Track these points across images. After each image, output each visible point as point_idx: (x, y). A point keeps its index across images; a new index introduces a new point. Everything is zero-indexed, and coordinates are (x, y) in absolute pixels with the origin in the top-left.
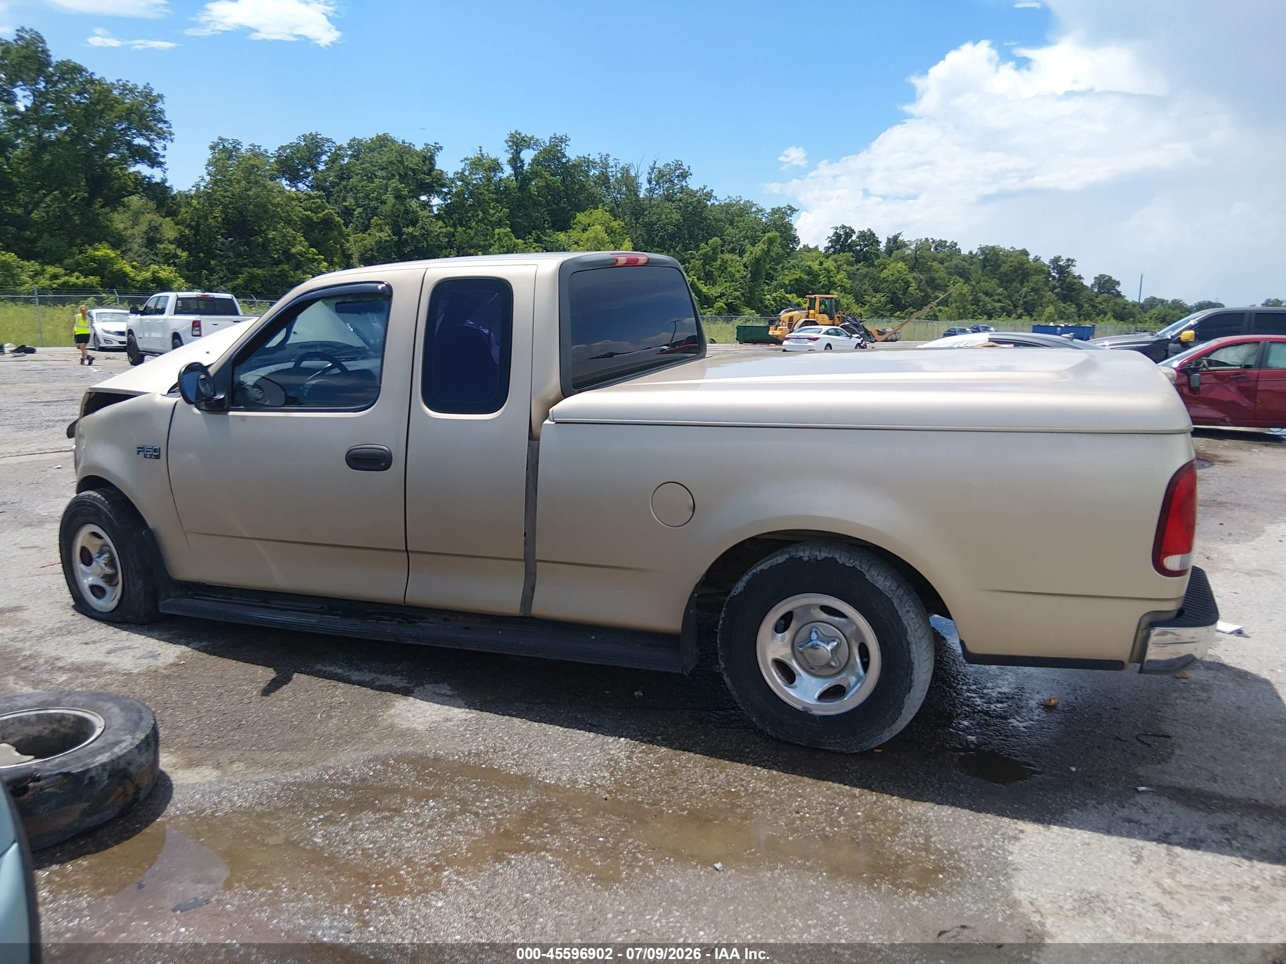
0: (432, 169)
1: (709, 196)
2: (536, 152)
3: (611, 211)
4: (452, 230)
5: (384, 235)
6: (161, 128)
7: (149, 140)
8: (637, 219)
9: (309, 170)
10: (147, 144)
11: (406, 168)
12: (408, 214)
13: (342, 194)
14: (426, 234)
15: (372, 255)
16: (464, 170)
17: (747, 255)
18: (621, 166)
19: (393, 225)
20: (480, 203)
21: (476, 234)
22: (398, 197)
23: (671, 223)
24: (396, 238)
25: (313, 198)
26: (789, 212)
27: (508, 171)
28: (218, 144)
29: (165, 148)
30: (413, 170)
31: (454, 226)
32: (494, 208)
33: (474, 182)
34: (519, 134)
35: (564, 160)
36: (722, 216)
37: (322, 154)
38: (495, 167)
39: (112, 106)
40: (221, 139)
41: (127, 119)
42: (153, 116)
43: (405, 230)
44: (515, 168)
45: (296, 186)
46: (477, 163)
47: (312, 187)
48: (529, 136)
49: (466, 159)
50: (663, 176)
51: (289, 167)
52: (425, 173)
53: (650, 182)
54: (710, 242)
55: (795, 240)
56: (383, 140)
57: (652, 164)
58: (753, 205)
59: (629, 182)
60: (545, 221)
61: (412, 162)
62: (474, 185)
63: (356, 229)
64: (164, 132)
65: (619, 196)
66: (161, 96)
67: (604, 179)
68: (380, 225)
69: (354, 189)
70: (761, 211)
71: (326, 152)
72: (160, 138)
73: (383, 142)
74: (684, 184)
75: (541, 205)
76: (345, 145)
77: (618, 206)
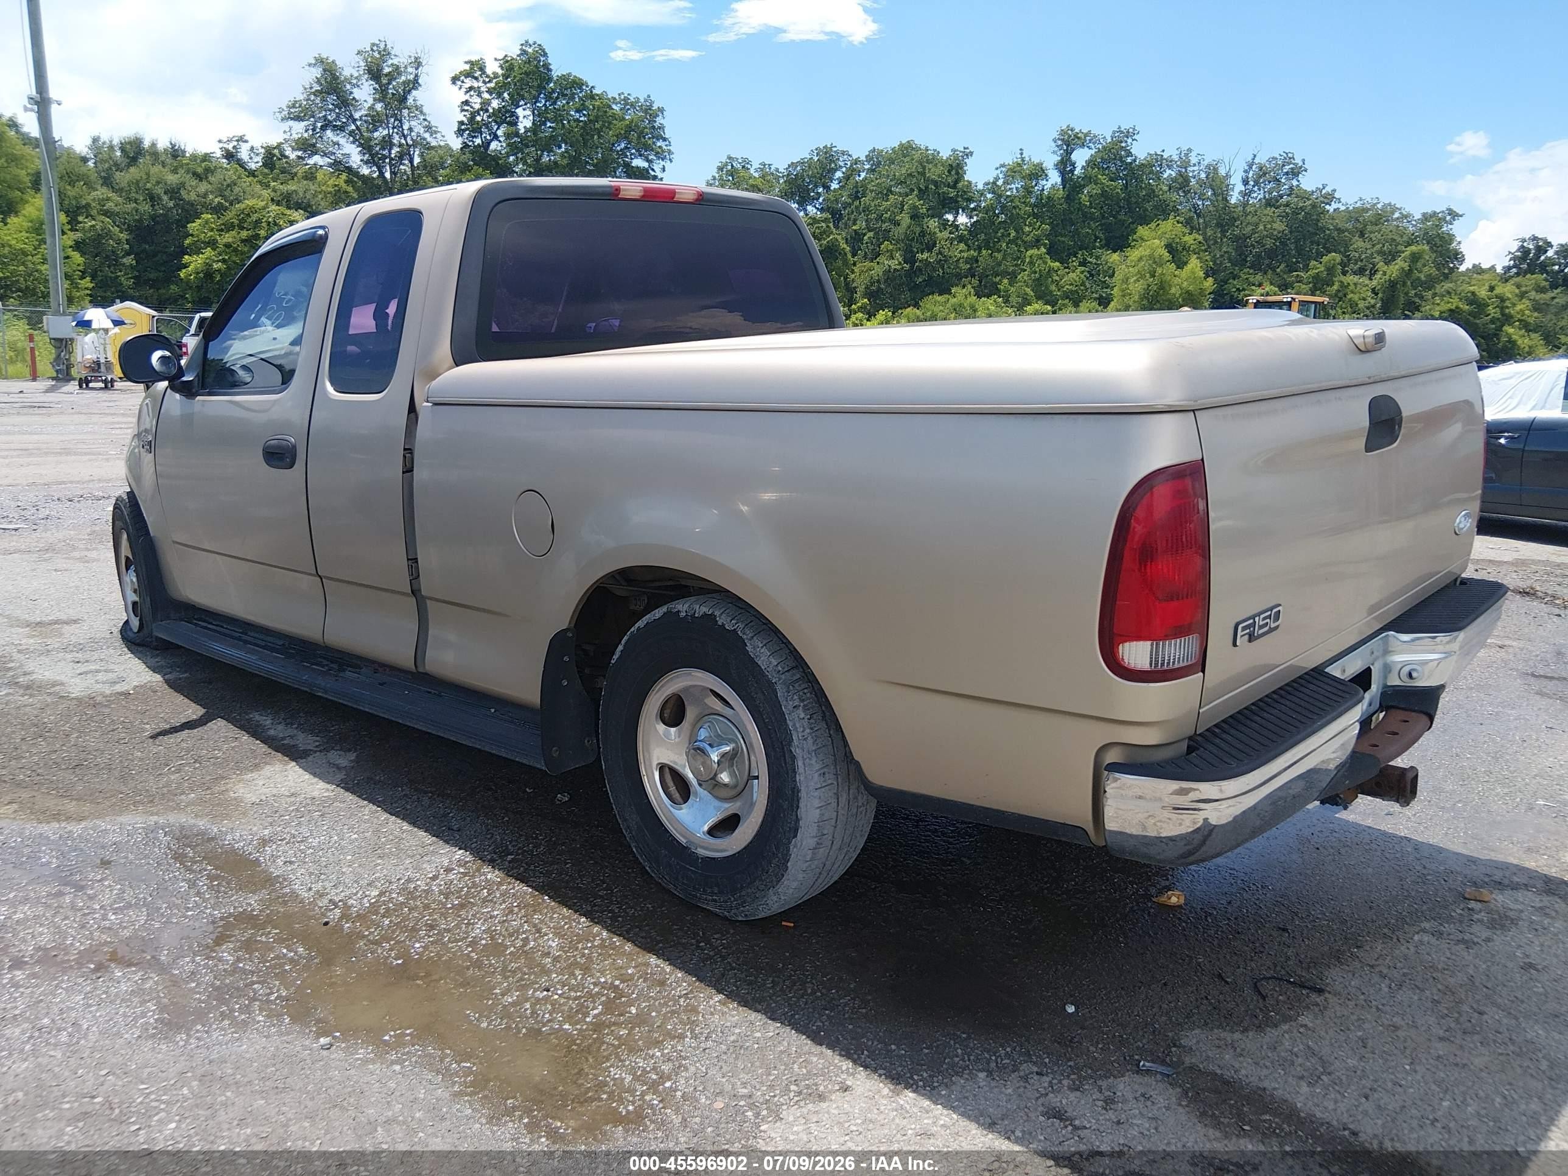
0: (959, 177)
1: (1330, 198)
2: (1093, 152)
3: (1188, 222)
4: (976, 254)
5: (894, 264)
6: (660, 147)
7: (648, 160)
8: (1224, 232)
9: (820, 190)
10: (646, 165)
11: (928, 180)
12: (924, 236)
13: (853, 217)
14: (943, 260)
15: (879, 289)
16: (997, 179)
17: (1378, 276)
18: (1206, 163)
19: (905, 251)
20: (1014, 220)
21: (1004, 258)
22: (915, 216)
23: (1270, 236)
24: (907, 266)
25: (818, 222)
26: (1448, 218)
27: (1054, 178)
28: (726, 164)
29: (664, 170)
30: (935, 183)
31: (979, 249)
32: (1030, 225)
33: (1008, 193)
34: (1072, 130)
35: (1129, 160)
36: (1349, 226)
37: (836, 170)
38: (1038, 173)
39: (610, 123)
40: (729, 158)
41: (626, 138)
42: (652, 133)
43: (919, 256)
44: (1063, 174)
45: (805, 210)
46: (1013, 172)
47: (822, 210)
48: (1085, 131)
49: (1003, 166)
50: (1265, 174)
51: (799, 187)
52: (949, 186)
53: (1245, 182)
54: (1325, 259)
55: (1457, 256)
56: (906, 148)
57: (1250, 159)
58: (1394, 209)
59: (1216, 183)
60: (1097, 238)
61: (933, 173)
62: (1008, 196)
63: (865, 257)
64: (663, 151)
65: (1200, 203)
66: (661, 110)
67: (1182, 183)
68: (892, 251)
69: (867, 210)
70: (1406, 217)
71: (841, 167)
72: (659, 158)
73: (907, 149)
74: (1295, 183)
75: (1092, 219)
76: (863, 158)
77: (1199, 216)
